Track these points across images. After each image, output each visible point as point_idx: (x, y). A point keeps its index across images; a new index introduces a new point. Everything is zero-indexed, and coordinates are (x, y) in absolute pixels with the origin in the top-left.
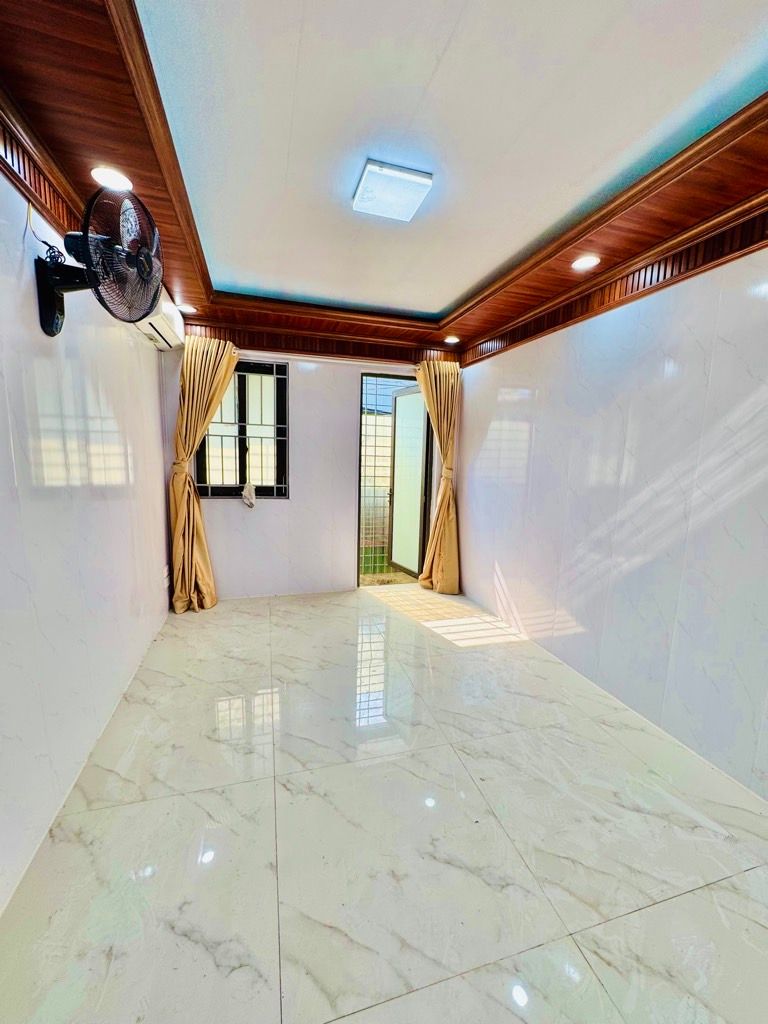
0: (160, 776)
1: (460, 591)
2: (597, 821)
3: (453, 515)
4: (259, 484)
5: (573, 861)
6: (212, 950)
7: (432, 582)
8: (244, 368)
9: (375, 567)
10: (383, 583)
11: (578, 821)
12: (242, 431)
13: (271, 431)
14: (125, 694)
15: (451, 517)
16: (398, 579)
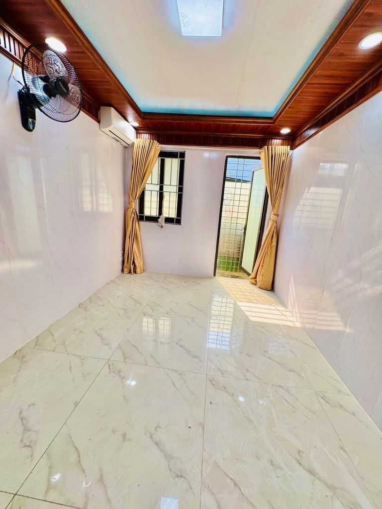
0: (66, 343)
1: (272, 288)
2: (273, 465)
3: (274, 243)
4: (167, 216)
5: (236, 484)
6: (25, 432)
7: (256, 281)
8: (163, 155)
9: (232, 268)
10: (233, 277)
11: (258, 458)
12: (161, 188)
13: (175, 189)
14: (81, 304)
15: (273, 245)
16: (243, 276)
